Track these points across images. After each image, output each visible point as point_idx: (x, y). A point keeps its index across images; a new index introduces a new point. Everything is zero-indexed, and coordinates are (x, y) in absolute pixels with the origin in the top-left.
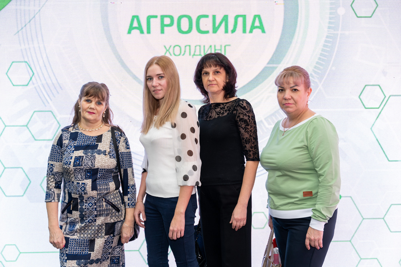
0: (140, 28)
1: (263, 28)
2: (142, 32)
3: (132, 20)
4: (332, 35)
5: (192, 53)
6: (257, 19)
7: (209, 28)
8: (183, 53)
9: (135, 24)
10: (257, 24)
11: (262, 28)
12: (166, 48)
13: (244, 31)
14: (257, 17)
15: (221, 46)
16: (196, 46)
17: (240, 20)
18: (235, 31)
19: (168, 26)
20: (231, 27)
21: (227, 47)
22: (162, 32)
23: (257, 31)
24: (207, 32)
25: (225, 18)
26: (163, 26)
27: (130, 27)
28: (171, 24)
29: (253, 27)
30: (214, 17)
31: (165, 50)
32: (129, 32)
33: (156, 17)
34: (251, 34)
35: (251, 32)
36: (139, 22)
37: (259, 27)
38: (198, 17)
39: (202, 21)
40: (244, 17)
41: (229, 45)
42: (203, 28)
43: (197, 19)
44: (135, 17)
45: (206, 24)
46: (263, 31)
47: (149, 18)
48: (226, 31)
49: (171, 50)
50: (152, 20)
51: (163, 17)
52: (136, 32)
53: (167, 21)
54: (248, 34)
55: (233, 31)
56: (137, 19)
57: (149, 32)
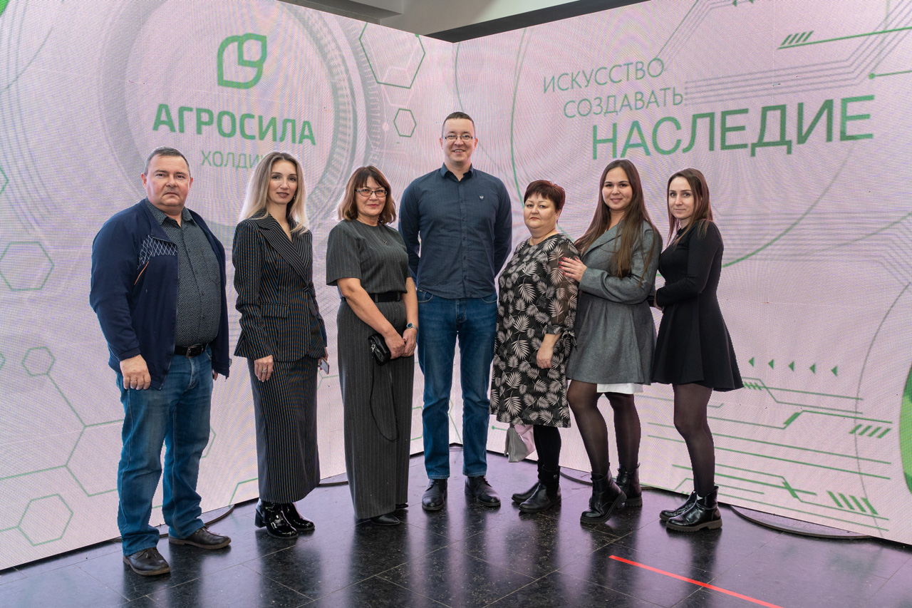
0: (170, 123)
2: (172, 129)
3: (159, 111)
4: (378, 154)
5: (236, 164)
6: (307, 126)
7: (255, 132)
8: (225, 163)
9: (164, 118)
10: (307, 133)
11: (312, 138)
12: (203, 153)
13: (294, 141)
14: (307, 123)
16: (240, 156)
17: (289, 125)
18: (283, 140)
19: (206, 124)
20: (279, 135)
22: (199, 131)
23: (307, 142)
24: (253, 137)
25: (273, 121)
26: (200, 124)
27: (156, 120)
28: (210, 123)
29: (303, 137)
30: (261, 118)
31: (202, 158)
32: (156, 128)
33: (190, 109)
34: (301, 146)
35: (300, 142)
36: (168, 114)
37: (308, 136)
38: (242, 116)
39: (246, 121)
40: (293, 122)
42: (248, 132)
43: (241, 119)
44: (163, 107)
45: (252, 127)
46: (314, 143)
47: (182, 110)
48: (275, 139)
49: (211, 158)
50: (186, 114)
51: (199, 111)
52: (164, 128)
53: (205, 117)
54: (297, 145)
55: (282, 139)
56: (166, 111)
57: (182, 130)
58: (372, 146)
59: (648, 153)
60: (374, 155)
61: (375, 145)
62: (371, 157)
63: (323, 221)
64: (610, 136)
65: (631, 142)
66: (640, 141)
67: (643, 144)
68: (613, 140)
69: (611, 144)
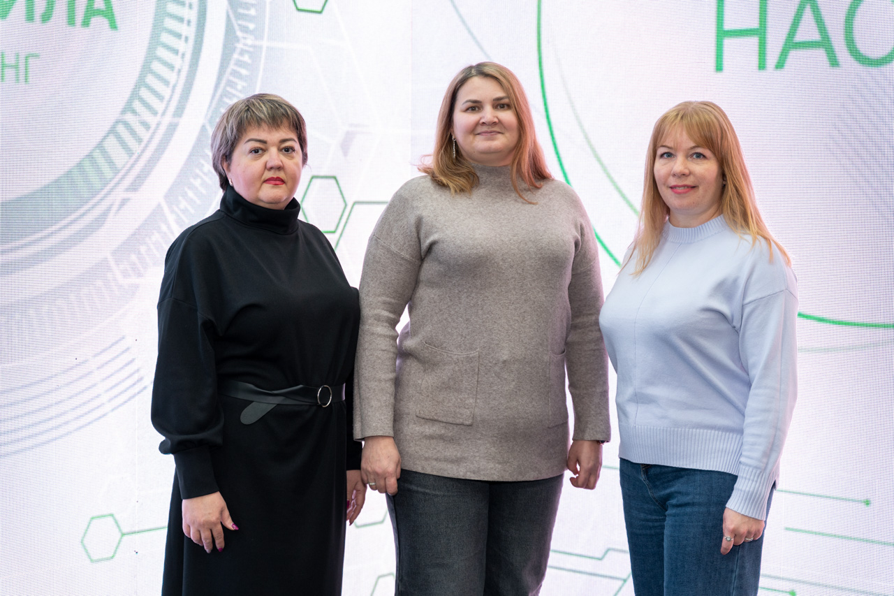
1: (113, 15)
4: (251, 49)
10: (99, 3)
11: (108, 13)
13: (71, 21)
15: (17, 56)
18: (49, 18)
21: (31, 60)
23: (98, 23)
29: (91, 12)
34: (86, 30)
35: (86, 23)
37: (103, 11)
41: (36, 56)
46: (114, 26)
48: (30, 17)
54: (78, 29)
55: (46, 17)
58: (239, 34)
59: (834, 62)
60: (242, 53)
61: (245, 30)
62: (236, 56)
63: (130, 195)
64: (754, 24)
65: (799, 38)
66: (816, 36)
67: (825, 43)
68: (760, 32)
69: (753, 41)
